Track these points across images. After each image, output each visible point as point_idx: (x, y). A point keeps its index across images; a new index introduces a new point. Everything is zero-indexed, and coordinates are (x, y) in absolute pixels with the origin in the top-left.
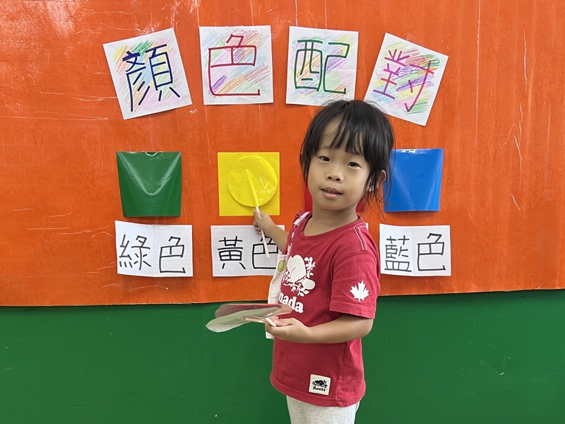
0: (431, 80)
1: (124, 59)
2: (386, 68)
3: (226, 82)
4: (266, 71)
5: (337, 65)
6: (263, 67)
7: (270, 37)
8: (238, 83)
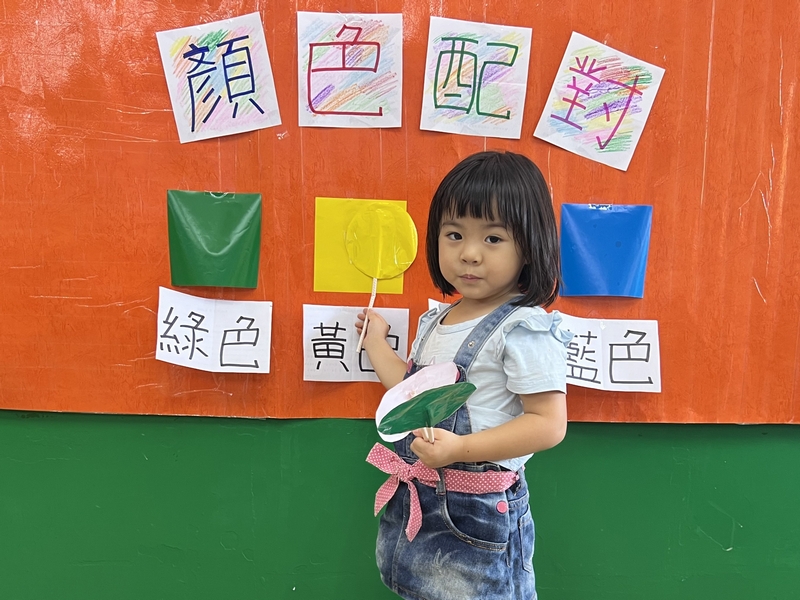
0: (637, 104)
1: (185, 56)
2: (571, 83)
3: (333, 94)
4: (393, 80)
5: (499, 76)
6: (388, 75)
7: (401, 31)
8: (350, 97)
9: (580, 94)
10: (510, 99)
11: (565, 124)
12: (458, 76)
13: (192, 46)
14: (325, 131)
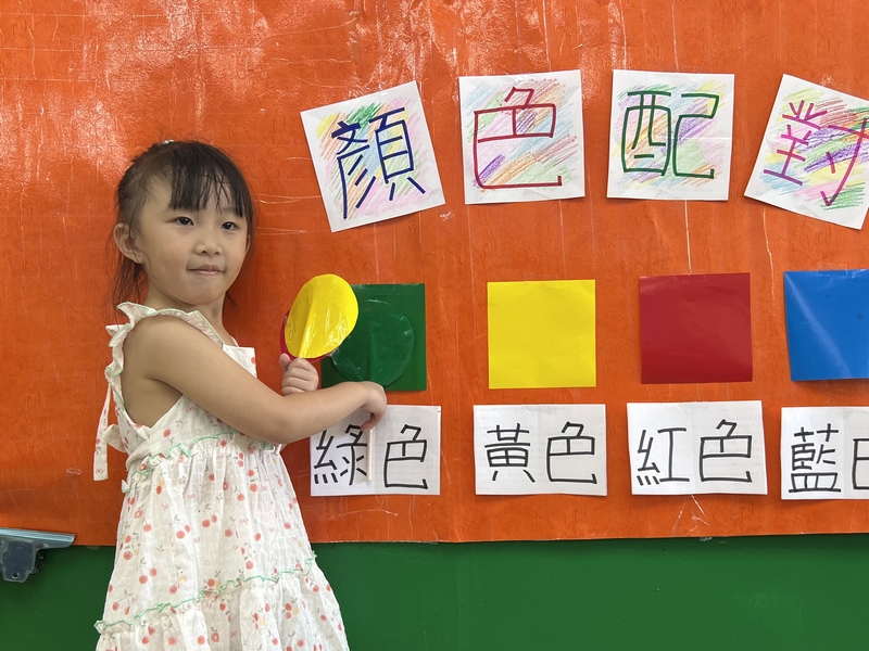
1: (334, 135)
2: (786, 132)
3: (503, 166)
4: (572, 144)
5: (702, 128)
6: (566, 139)
7: (580, 90)
8: (523, 167)
9: (797, 144)
10: (713, 155)
11: (782, 180)
12: (650, 134)
13: (341, 123)
14: (496, 207)
